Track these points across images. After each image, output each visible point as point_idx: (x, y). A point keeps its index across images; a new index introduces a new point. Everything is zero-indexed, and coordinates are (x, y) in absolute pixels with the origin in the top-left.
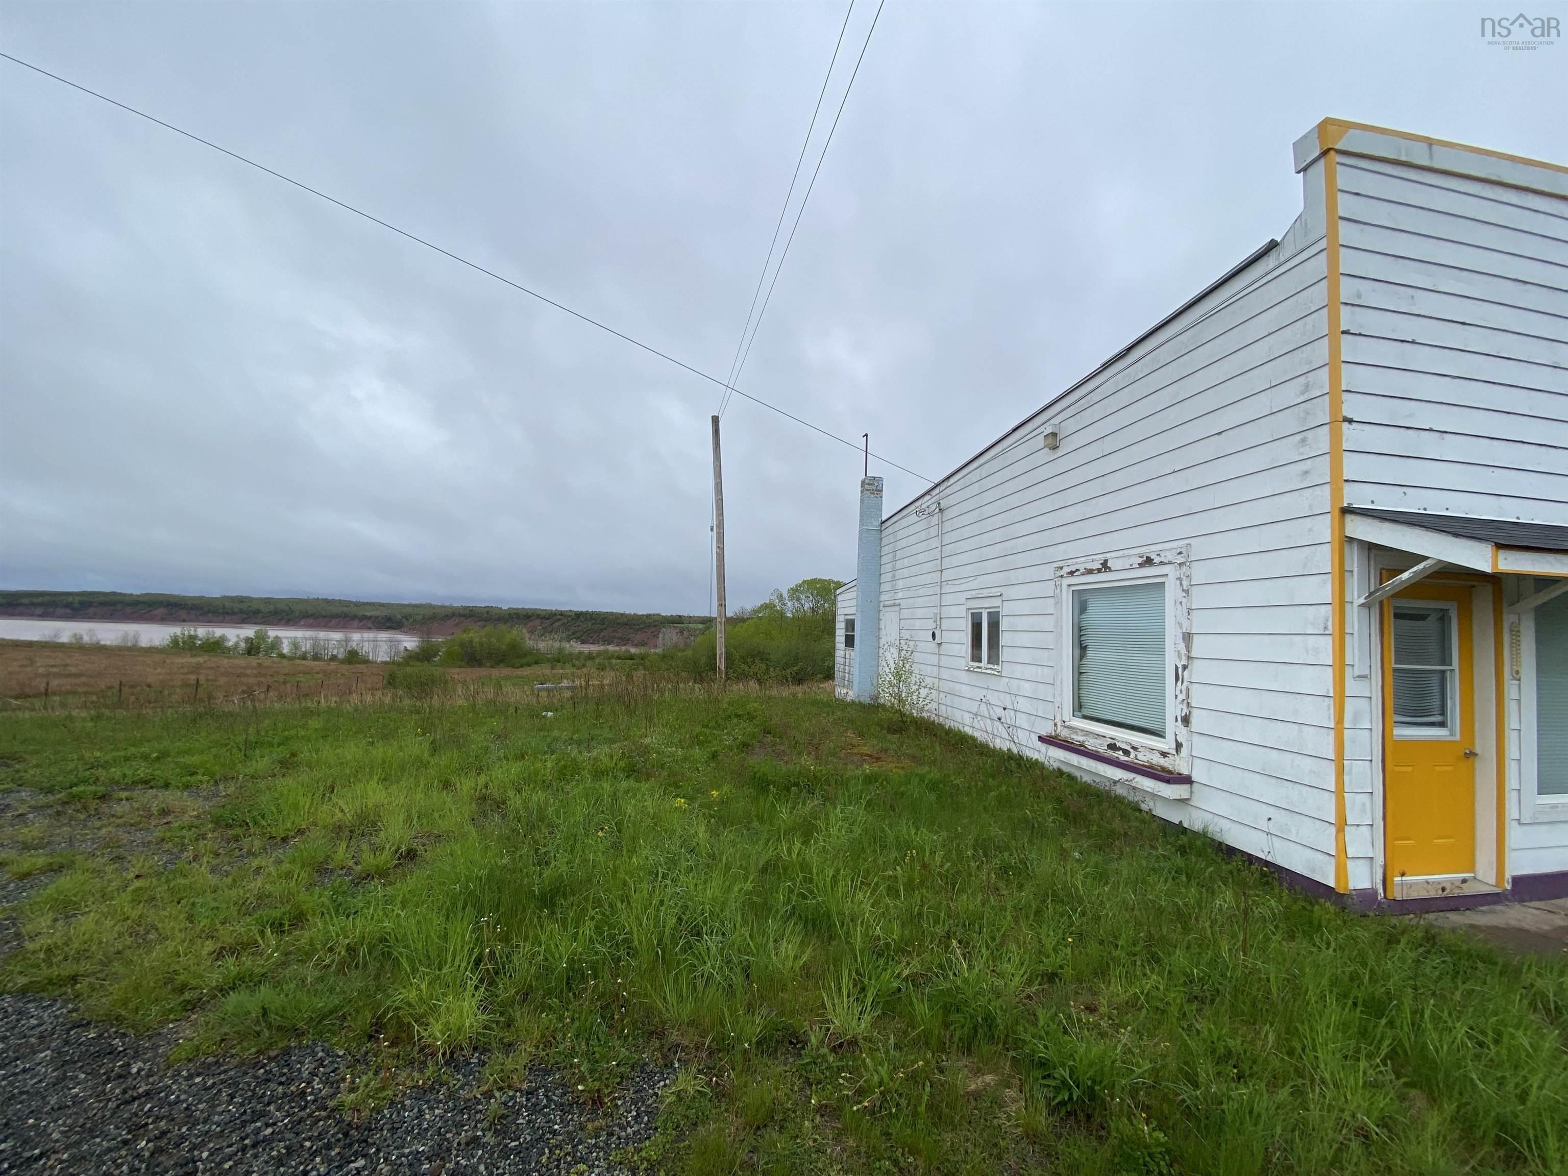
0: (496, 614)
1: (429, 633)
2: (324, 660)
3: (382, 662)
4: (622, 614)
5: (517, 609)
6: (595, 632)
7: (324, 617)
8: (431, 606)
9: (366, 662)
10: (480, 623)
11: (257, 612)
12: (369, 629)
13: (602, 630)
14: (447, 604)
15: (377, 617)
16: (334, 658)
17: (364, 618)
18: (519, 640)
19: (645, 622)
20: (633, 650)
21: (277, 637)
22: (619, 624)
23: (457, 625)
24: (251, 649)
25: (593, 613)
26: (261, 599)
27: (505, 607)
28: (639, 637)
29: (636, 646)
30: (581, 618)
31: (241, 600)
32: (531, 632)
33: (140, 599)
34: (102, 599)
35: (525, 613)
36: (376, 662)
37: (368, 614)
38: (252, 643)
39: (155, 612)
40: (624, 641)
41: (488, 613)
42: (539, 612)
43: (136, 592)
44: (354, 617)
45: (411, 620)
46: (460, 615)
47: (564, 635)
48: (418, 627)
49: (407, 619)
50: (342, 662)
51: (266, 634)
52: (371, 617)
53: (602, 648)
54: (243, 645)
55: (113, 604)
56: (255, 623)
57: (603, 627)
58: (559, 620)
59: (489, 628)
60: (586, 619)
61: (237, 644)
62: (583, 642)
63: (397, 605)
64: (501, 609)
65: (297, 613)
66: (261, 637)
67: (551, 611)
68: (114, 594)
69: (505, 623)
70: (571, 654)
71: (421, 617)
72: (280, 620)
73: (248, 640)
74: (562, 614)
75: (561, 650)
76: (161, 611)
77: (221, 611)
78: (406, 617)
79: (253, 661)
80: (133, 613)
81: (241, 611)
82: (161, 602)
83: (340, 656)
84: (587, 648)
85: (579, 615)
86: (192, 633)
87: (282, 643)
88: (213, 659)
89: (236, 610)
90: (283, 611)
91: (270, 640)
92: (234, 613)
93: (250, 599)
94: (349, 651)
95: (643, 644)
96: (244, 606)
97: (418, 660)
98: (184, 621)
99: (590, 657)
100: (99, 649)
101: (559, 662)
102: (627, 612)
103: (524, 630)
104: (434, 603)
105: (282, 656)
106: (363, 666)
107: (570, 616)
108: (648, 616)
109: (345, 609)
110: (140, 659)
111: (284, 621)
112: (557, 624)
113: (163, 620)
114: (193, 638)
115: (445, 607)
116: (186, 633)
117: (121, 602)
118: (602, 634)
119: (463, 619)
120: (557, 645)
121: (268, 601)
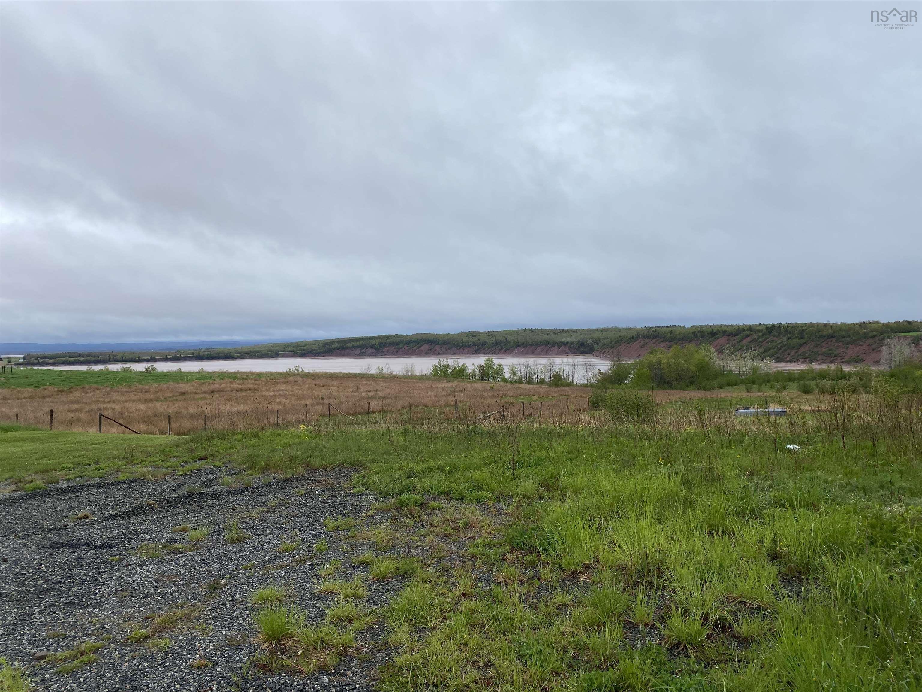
0: (680, 333)
1: (618, 356)
2: (536, 384)
3: (581, 385)
4: (825, 325)
5: (701, 327)
6: (793, 348)
7: (531, 345)
8: (616, 330)
9: (569, 385)
10: (664, 344)
11: (484, 344)
12: (567, 354)
13: (801, 345)
14: (631, 326)
15: (572, 343)
16: (542, 382)
17: (562, 344)
18: (707, 359)
19: (858, 334)
20: (846, 369)
21: (499, 365)
22: (822, 337)
23: (643, 346)
24: (484, 375)
25: (788, 325)
26: (486, 333)
27: (688, 325)
28: (852, 351)
29: (848, 362)
30: (774, 332)
31: (472, 334)
32: (720, 351)
33: (413, 339)
34: (391, 340)
35: (710, 329)
36: (576, 385)
37: (564, 340)
38: (483, 370)
39: (422, 348)
40: (831, 358)
41: (671, 332)
42: (725, 329)
43: (410, 334)
44: (555, 344)
45: (601, 344)
46: (646, 337)
47: (756, 353)
48: (607, 350)
49: (597, 343)
50: (550, 385)
51: (492, 362)
52: (567, 343)
53: (803, 367)
54: (478, 372)
55: (397, 344)
56: (484, 354)
57: (802, 341)
58: (747, 336)
59: (675, 348)
60: (780, 333)
61: (474, 371)
62: (779, 360)
63: (589, 330)
64: (684, 327)
65: (512, 343)
66: (489, 365)
67: (739, 327)
68: (397, 336)
69: (691, 341)
70: (767, 374)
71: (609, 340)
72: (500, 350)
73: (481, 368)
74: (750, 328)
75: (755, 370)
76: (425, 347)
77: (461, 344)
78: (597, 341)
79: (486, 385)
80: (409, 349)
81: (474, 344)
82: (424, 341)
83: (547, 380)
84: (786, 367)
85: (771, 329)
86: (445, 363)
87: (503, 369)
88: (461, 384)
89: (470, 343)
90: (501, 342)
91: (495, 367)
92: (469, 346)
93: (479, 334)
94: (554, 375)
95: (857, 360)
96: (475, 339)
97: (612, 382)
98: (439, 354)
99: (790, 378)
100: (393, 378)
101: (754, 383)
102: (832, 322)
103: (712, 349)
104: (620, 326)
105: (505, 380)
106: (567, 389)
107: (761, 331)
108: (862, 325)
109: (546, 337)
110: (417, 384)
111: (503, 350)
112: (745, 341)
113: (428, 353)
114: (446, 367)
115: (630, 329)
116: (442, 363)
117: (402, 342)
118: (802, 350)
119: (647, 340)
120: (750, 364)
121: (490, 334)
